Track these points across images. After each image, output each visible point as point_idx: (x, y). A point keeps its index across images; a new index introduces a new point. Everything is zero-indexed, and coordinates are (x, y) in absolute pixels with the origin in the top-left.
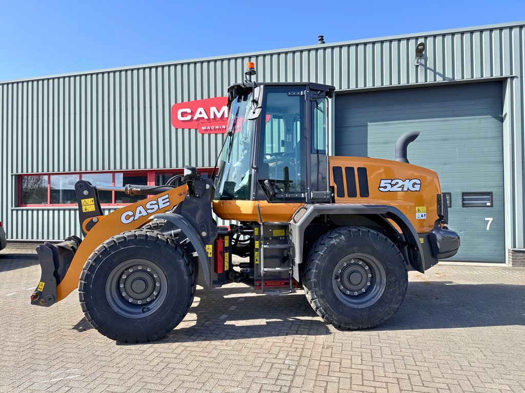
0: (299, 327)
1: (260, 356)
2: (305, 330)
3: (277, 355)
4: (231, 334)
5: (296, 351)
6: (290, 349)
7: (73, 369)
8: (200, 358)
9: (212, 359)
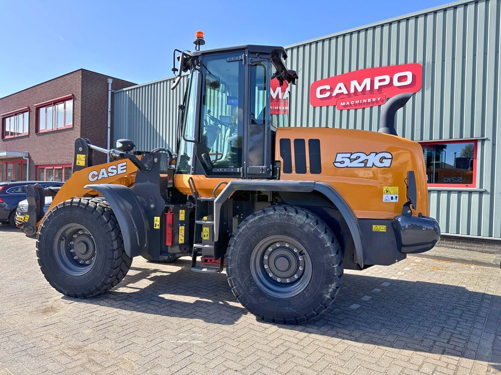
0: (452, 336)
1: (397, 363)
2: (460, 341)
3: (420, 367)
4: (363, 328)
5: (447, 367)
6: (439, 363)
7: (199, 334)
8: (324, 350)
9: (337, 354)
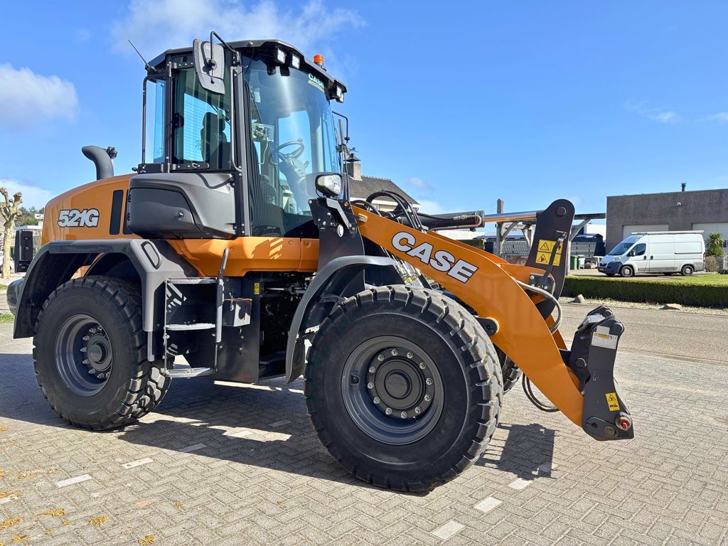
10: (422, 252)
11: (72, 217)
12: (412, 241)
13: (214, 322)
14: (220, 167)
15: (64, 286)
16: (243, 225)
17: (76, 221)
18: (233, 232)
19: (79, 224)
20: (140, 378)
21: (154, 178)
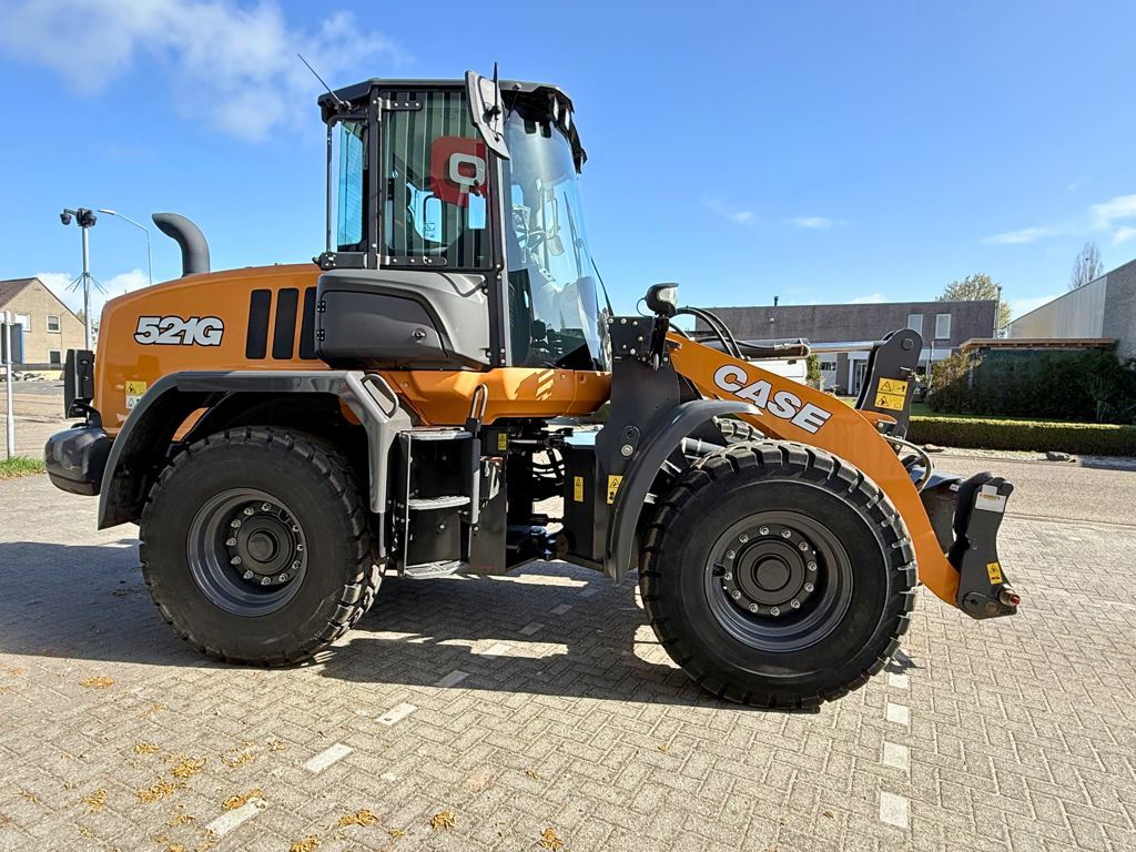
10: (757, 393)
11: (167, 329)
12: (742, 377)
13: (469, 494)
14: (461, 264)
15: (207, 443)
16: (503, 351)
17: (176, 335)
18: (487, 361)
19: (182, 340)
20: (359, 583)
21: (358, 276)
